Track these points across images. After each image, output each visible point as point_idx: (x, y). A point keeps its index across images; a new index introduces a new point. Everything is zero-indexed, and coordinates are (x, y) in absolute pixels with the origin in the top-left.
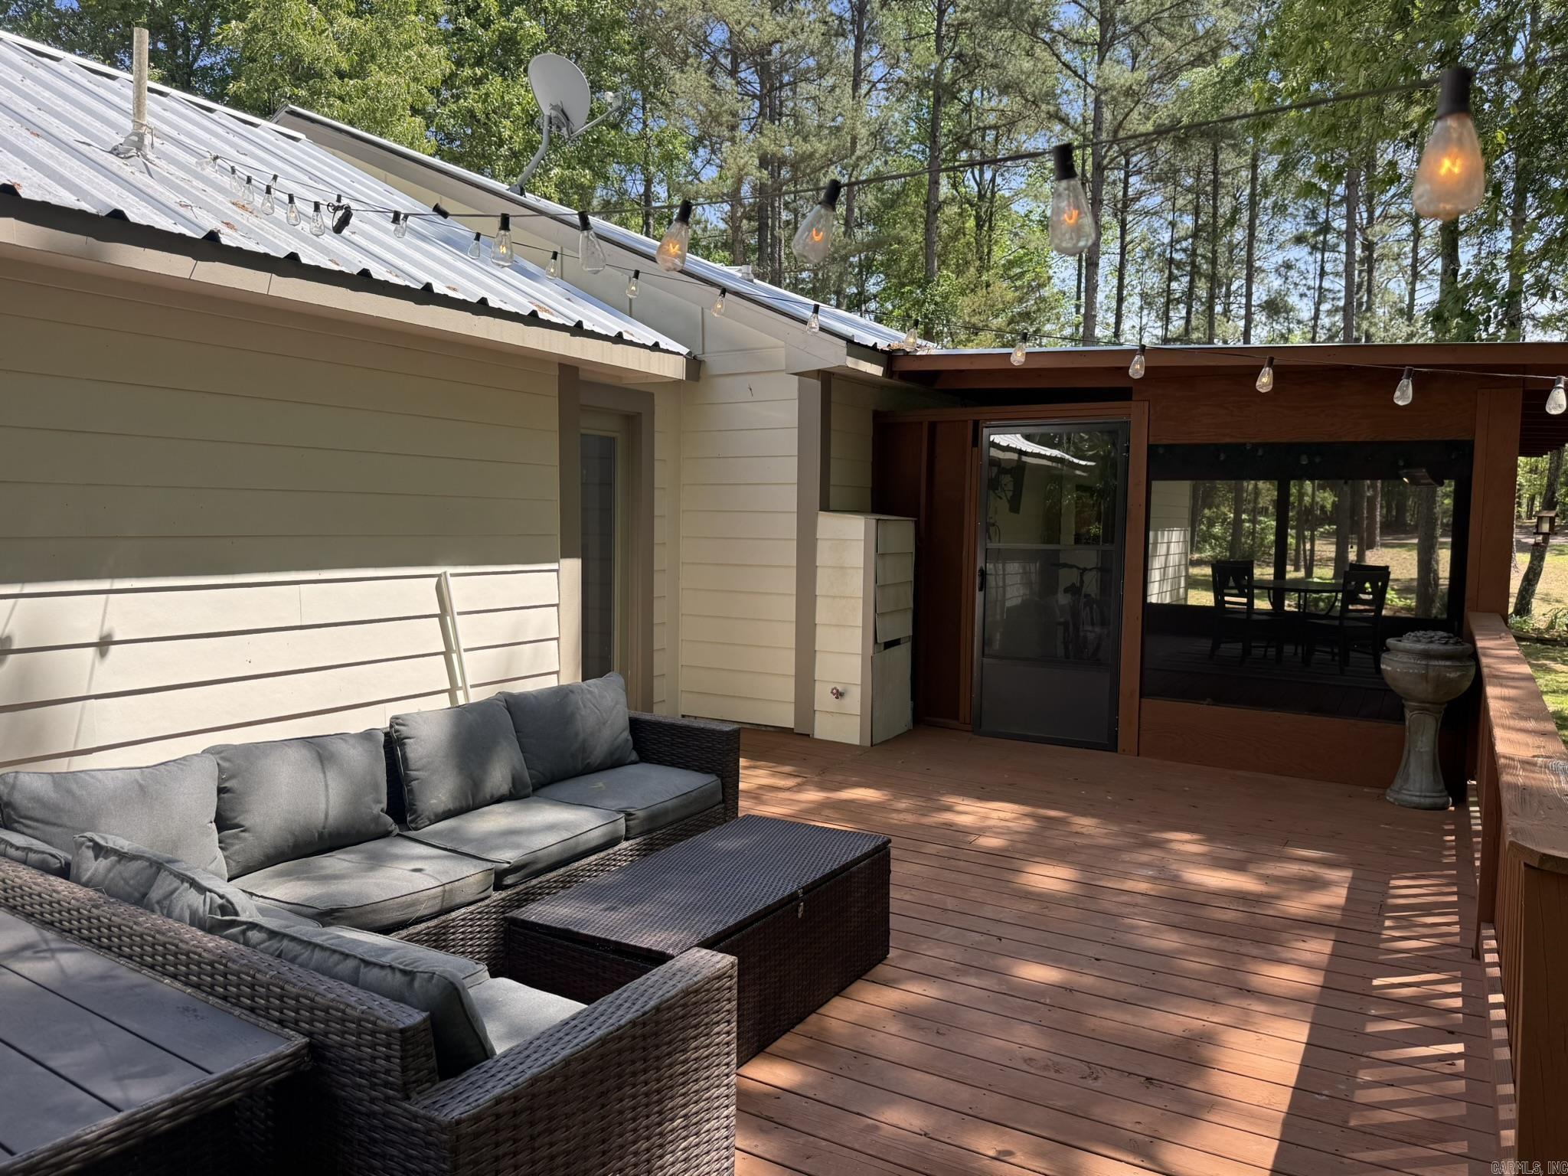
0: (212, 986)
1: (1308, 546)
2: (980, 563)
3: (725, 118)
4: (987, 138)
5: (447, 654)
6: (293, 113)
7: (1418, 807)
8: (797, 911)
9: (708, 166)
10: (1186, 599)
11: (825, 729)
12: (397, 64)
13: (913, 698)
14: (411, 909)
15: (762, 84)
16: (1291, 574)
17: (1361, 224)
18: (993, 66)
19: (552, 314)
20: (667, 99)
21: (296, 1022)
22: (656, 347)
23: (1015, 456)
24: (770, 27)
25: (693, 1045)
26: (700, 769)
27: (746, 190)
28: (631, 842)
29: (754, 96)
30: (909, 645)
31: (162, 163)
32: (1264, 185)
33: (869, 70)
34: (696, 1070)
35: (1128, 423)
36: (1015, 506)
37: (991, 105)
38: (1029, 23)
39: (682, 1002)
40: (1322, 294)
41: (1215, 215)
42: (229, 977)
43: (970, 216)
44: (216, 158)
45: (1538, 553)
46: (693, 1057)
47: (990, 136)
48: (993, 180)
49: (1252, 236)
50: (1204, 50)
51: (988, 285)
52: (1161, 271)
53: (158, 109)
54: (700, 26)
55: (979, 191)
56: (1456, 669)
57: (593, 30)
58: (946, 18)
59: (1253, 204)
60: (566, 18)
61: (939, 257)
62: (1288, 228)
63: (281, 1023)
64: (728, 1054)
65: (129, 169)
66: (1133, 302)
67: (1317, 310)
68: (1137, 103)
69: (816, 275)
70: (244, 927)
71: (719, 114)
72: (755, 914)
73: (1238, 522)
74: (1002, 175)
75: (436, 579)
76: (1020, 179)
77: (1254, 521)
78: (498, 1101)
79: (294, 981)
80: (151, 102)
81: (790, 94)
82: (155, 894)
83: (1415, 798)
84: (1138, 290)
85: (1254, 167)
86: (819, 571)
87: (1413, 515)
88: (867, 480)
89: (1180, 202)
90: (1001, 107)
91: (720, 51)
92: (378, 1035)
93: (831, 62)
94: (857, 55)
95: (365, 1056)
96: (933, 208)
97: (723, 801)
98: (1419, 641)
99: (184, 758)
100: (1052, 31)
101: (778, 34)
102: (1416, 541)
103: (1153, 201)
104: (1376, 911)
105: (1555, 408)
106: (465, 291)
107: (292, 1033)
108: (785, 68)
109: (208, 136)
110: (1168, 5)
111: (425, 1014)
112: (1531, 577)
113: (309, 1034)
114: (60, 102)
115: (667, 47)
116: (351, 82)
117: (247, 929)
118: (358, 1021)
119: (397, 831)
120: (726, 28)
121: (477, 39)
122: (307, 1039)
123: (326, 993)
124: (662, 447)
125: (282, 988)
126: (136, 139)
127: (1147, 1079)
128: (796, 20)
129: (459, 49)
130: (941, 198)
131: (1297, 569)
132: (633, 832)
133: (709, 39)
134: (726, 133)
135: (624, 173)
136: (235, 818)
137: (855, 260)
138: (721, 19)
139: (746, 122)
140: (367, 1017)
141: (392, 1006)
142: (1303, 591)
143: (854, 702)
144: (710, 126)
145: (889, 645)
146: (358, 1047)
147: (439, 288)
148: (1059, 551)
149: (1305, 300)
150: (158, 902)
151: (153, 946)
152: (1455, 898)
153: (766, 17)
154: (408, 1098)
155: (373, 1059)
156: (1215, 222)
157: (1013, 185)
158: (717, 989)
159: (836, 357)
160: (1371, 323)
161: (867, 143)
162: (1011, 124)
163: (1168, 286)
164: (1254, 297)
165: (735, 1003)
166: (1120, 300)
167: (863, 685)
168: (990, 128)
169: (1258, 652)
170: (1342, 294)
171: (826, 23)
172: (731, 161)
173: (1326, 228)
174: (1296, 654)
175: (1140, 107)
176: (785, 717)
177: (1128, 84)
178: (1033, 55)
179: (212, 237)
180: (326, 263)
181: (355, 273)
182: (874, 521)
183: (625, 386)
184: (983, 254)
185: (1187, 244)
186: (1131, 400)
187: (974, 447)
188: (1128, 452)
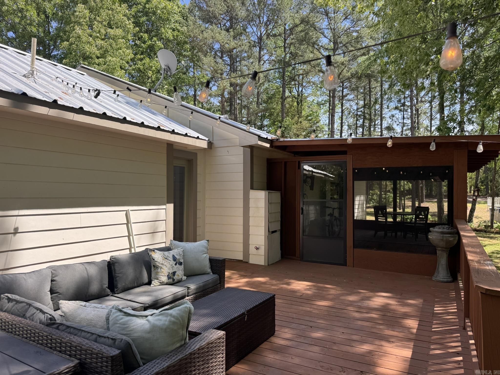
0: (47, 344)
1: (403, 202)
2: (301, 206)
3: (219, 71)
4: (300, 78)
5: (129, 236)
6: (82, 67)
7: (443, 282)
8: (245, 319)
9: (214, 86)
10: (366, 218)
11: (252, 260)
12: (116, 54)
13: (281, 249)
15: (230, 61)
16: (398, 210)
17: (414, 103)
18: (301, 56)
19: (165, 127)
20: (201, 65)
21: (75, 355)
22: (198, 138)
23: (311, 173)
24: (233, 44)
25: (211, 362)
27: (226, 93)
28: (189, 297)
29: (228, 65)
30: (279, 232)
31: (40, 80)
32: (385, 91)
33: (263, 57)
34: (212, 370)
35: (346, 162)
36: (312, 188)
37: (301, 68)
38: (312, 43)
39: (207, 347)
40: (404, 125)
41: (370, 100)
42: (53, 340)
43: (295, 101)
44: (57, 78)
45: (474, 203)
46: (211, 366)
47: (301, 77)
48: (302, 91)
49: (381, 107)
50: (365, 51)
51: (301, 122)
52: (354, 118)
53: (39, 64)
54: (211, 44)
55: (298, 94)
56: (452, 237)
57: (178, 44)
58: (287, 42)
59: (382, 97)
60: (169, 41)
61: (286, 114)
62: (392, 105)
63: (70, 356)
64: (222, 365)
65: (29, 81)
66: (345, 127)
67: (402, 129)
68: (345, 67)
69: (248, 119)
70: (58, 325)
71: (217, 70)
72: (231, 320)
73: (380, 195)
74: (305, 89)
75: (125, 212)
76: (310, 90)
77: (386, 194)
79: (75, 341)
80: (36, 62)
81: (239, 64)
82: (28, 315)
83: (441, 279)
84: (347, 124)
85: (381, 86)
86: (250, 208)
87: (435, 192)
88: (265, 180)
89: (359, 97)
90: (304, 68)
91: (217, 51)
92: (103, 359)
93: (252, 54)
94: (260, 53)
95: (99, 366)
96: (283, 99)
97: (220, 283)
98: (440, 229)
99: (40, 270)
100: (319, 46)
101: (235, 46)
102: (436, 200)
103: (351, 97)
104: (432, 315)
105: (479, 151)
106: (136, 120)
107: (74, 359)
108: (237, 56)
109: (55, 73)
110: (354, 38)
111: (120, 351)
112: (472, 211)
113: (80, 359)
114: (7, 61)
115: (201, 50)
116: (101, 60)
118: (97, 354)
119: (111, 294)
120: (219, 44)
121: (142, 47)
122: (79, 361)
123: (86, 345)
124: (200, 170)
125: (71, 344)
126: (31, 72)
127: (361, 372)
128: (241, 42)
129: (136, 50)
130: (286, 96)
131: (400, 209)
132: (190, 294)
133: (214, 47)
134: (220, 76)
135: (188, 88)
136: (57, 290)
137: (260, 114)
138: (218, 41)
139: (226, 73)
140: (100, 352)
141: (108, 348)
142: (402, 215)
143: (262, 251)
144: (214, 74)
145: (273, 232)
146: (96, 363)
147: (128, 119)
148: (325, 202)
149: (399, 126)
150: (29, 317)
151: (27, 331)
152: (456, 310)
153: (232, 41)
155: (102, 367)
156: (370, 103)
157: (308, 92)
158: (219, 343)
159: (255, 141)
160: (419, 133)
161: (263, 79)
162: (307, 73)
163: (356, 122)
164: (383, 125)
165: (225, 347)
166: (342, 127)
167: (265, 245)
168: (301, 75)
169: (389, 234)
170: (410, 124)
171: (250, 43)
172: (221, 84)
173: (404, 105)
174: (401, 235)
175: (346, 68)
176: (240, 257)
177: (342, 61)
178: (313, 53)
179: (55, 101)
180: (92, 110)
181: (101, 113)
182: (268, 193)
183: (188, 151)
184: (299, 113)
185: (362, 109)
186: (347, 154)
187: (299, 170)
188: (346, 170)
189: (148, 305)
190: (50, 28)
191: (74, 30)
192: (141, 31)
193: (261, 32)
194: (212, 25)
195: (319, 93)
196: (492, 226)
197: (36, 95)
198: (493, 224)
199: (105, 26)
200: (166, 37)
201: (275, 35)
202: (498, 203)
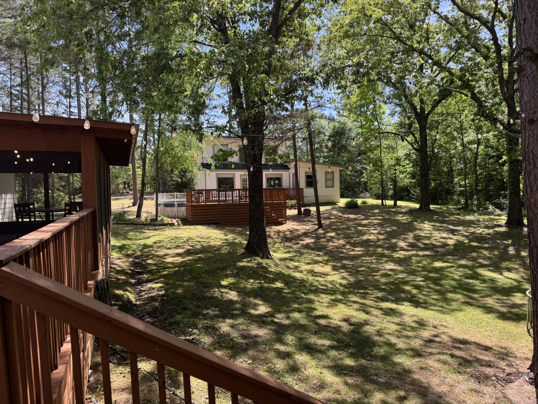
112: (140, 206)
173: (70, 91)
196: (156, 220)
198: (157, 217)
202: (163, 198)
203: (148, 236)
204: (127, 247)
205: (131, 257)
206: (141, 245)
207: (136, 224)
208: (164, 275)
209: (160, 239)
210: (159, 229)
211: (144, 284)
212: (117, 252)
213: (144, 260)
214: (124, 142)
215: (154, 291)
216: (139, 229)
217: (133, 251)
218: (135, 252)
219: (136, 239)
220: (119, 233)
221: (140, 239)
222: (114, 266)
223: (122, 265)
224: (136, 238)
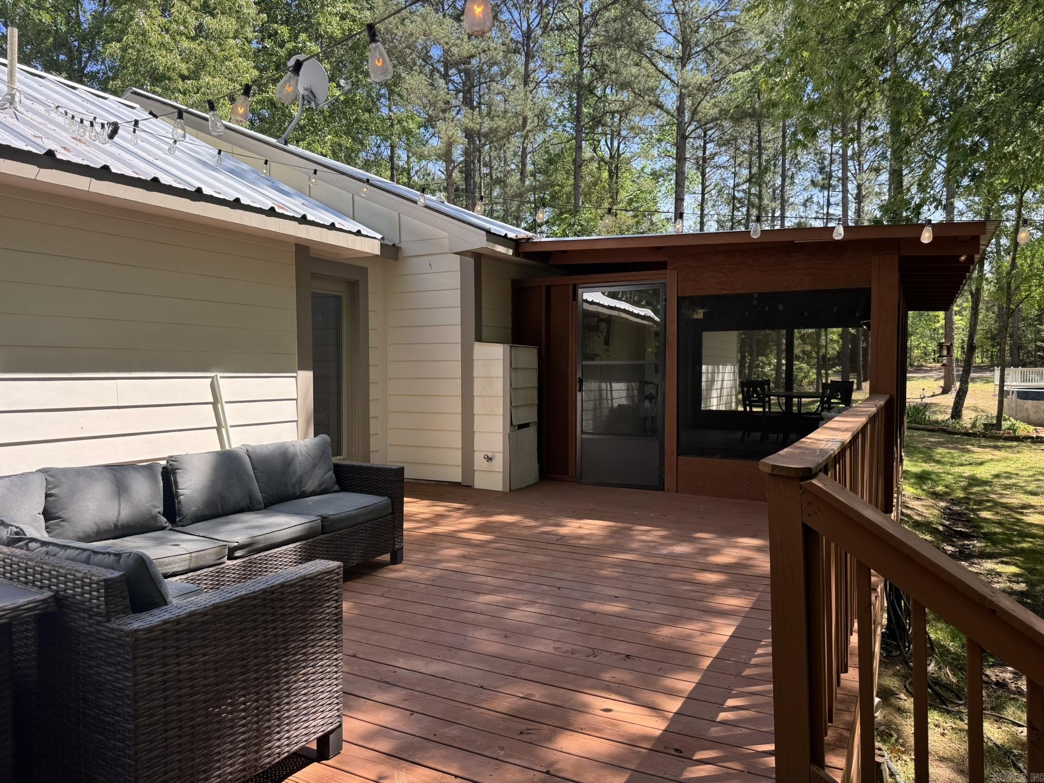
0: (4, 574)
2: (579, 375)
3: (439, 105)
4: (614, 119)
5: (218, 429)
6: (135, 93)
9: (433, 138)
10: (737, 409)
11: (480, 482)
12: (221, 70)
13: (539, 462)
14: (170, 567)
15: (464, 83)
18: (615, 73)
19: (286, 210)
20: (403, 93)
21: (49, 586)
22: (358, 233)
24: (467, 48)
25: (310, 611)
26: (378, 494)
27: (456, 152)
28: (325, 535)
29: (459, 91)
30: (535, 427)
31: (30, 114)
33: (534, 74)
34: (312, 626)
35: (665, 284)
36: (607, 342)
37: (616, 98)
38: (636, 44)
40: (829, 217)
42: (13, 566)
43: (605, 170)
44: (58, 107)
46: (309, 618)
47: (616, 117)
48: (619, 147)
50: (747, 62)
51: (615, 214)
52: (729, 205)
53: (36, 86)
54: (422, 46)
55: (611, 154)
58: (584, 41)
60: (334, 41)
61: (583, 195)
62: (809, 177)
63: (40, 587)
65: (5, 116)
68: (706, 94)
71: (435, 102)
74: (625, 143)
75: (210, 380)
76: (636, 146)
78: (165, 622)
80: (20, 77)
81: (486, 91)
84: (713, 217)
85: (784, 137)
86: (475, 380)
88: (509, 324)
89: (739, 160)
90: (622, 98)
91: (437, 63)
92: (92, 585)
93: (510, 69)
94: (527, 65)
95: (86, 599)
96: (578, 164)
97: (392, 513)
99: (22, 474)
100: (652, 50)
101: (473, 51)
103: (722, 160)
106: (225, 194)
107: (45, 591)
108: (479, 73)
109: (68, 102)
110: (725, 34)
111: (121, 573)
112: (961, 394)
115: (401, 59)
116: (189, 82)
117: (29, 542)
118: (83, 579)
119: (170, 527)
120: (440, 48)
121: (276, 54)
122: (53, 593)
124: (374, 302)
125: (43, 568)
126: (9, 97)
127: (627, 656)
128: (485, 43)
129: (263, 60)
130: (585, 158)
132: (327, 530)
133: (429, 54)
135: (379, 141)
136: (57, 513)
138: (436, 41)
140: (87, 576)
141: (104, 570)
142: (798, 397)
143: (499, 464)
145: (521, 427)
146: (82, 594)
147: (207, 191)
153: (465, 41)
154: (109, 621)
157: (632, 150)
159: (479, 242)
161: (533, 122)
162: (625, 112)
163: (733, 214)
166: (702, 223)
167: (504, 452)
168: (616, 112)
171: (505, 45)
173: (829, 176)
176: (456, 476)
177: (698, 83)
178: (640, 65)
179: (51, 153)
180: (129, 173)
181: (149, 179)
182: (509, 347)
183: (341, 261)
184: (614, 195)
185: (745, 187)
186: (666, 269)
187: (574, 302)
188: (666, 301)
189: (236, 544)
190: (80, 13)
191: (132, 18)
192: (272, 19)
193: (530, 22)
194: (424, 7)
195: (655, 152)
196: (998, 426)
197: (13, 141)
198: (1001, 421)
199: (196, 9)
200: (327, 32)
201: (560, 28)
202: (1016, 380)
203: (979, 461)
204: (933, 477)
205: (942, 500)
206: (965, 477)
207: (949, 433)
208: (1023, 550)
209: (1008, 470)
210: (1004, 447)
211: (976, 561)
212: (912, 485)
213: (973, 510)
214: (961, 263)
215: (1000, 580)
216: (958, 443)
217: (947, 487)
218: (953, 490)
219: (952, 464)
220: (915, 448)
221: (962, 465)
222: (909, 512)
223: (926, 513)
224: (951, 460)
